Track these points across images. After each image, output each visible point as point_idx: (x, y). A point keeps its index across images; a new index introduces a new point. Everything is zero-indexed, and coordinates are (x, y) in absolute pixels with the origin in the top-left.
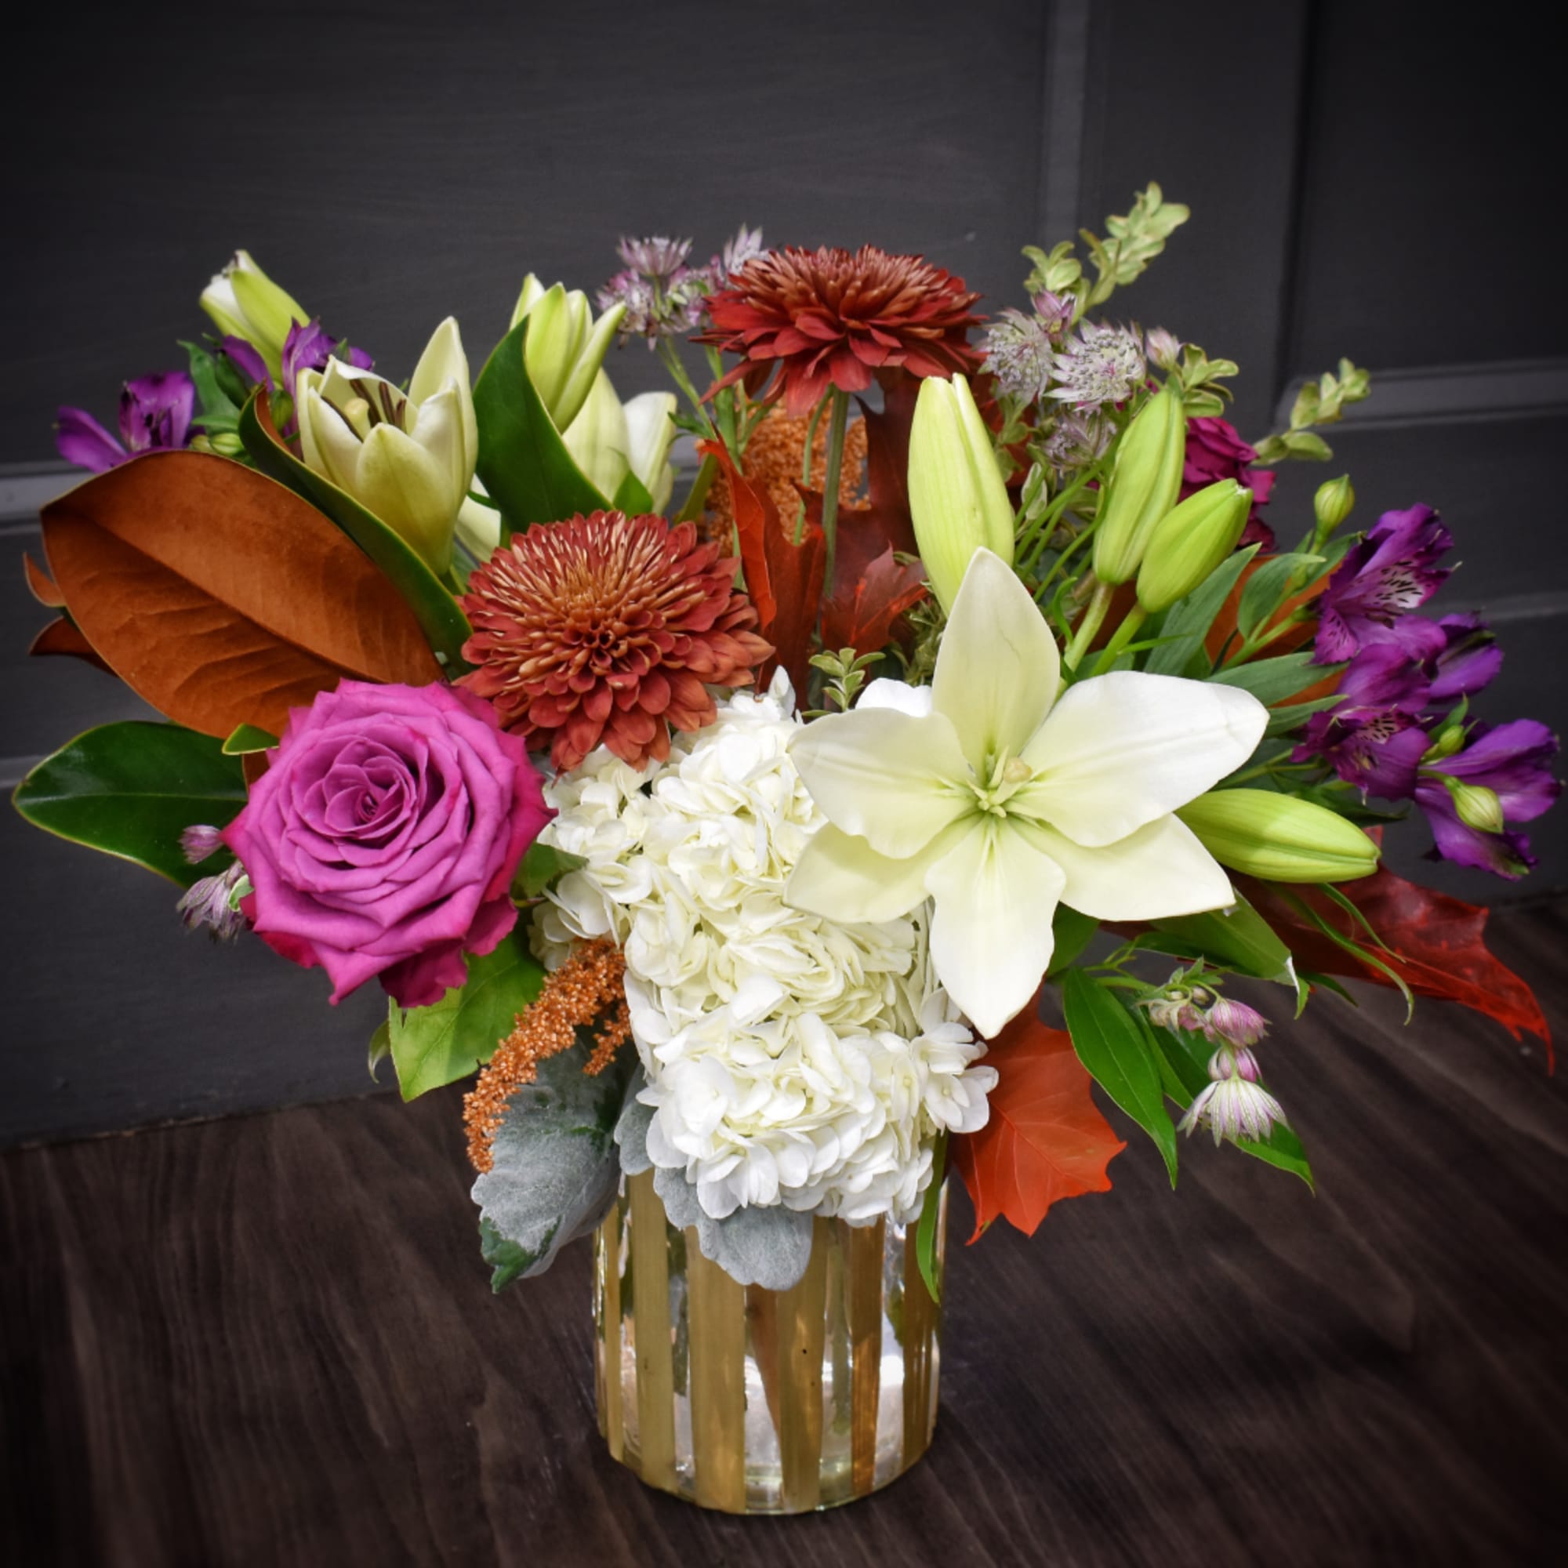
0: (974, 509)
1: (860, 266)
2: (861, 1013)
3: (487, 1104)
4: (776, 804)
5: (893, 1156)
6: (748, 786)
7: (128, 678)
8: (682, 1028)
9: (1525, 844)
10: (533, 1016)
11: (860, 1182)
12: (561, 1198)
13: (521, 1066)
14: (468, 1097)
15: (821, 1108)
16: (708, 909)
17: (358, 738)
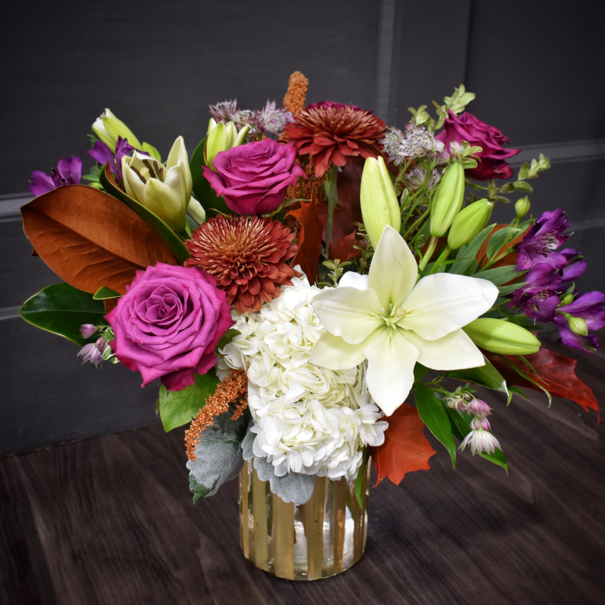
0: (386, 209)
1: (344, 115)
2: (336, 399)
3: (194, 434)
4: (306, 318)
5: (347, 454)
6: (295, 311)
7: (57, 271)
8: (267, 403)
9: (595, 340)
10: (212, 399)
11: (333, 464)
12: (221, 468)
13: (207, 419)
14: (187, 431)
15: (319, 436)
16: (278, 358)
17: (162, 285)
